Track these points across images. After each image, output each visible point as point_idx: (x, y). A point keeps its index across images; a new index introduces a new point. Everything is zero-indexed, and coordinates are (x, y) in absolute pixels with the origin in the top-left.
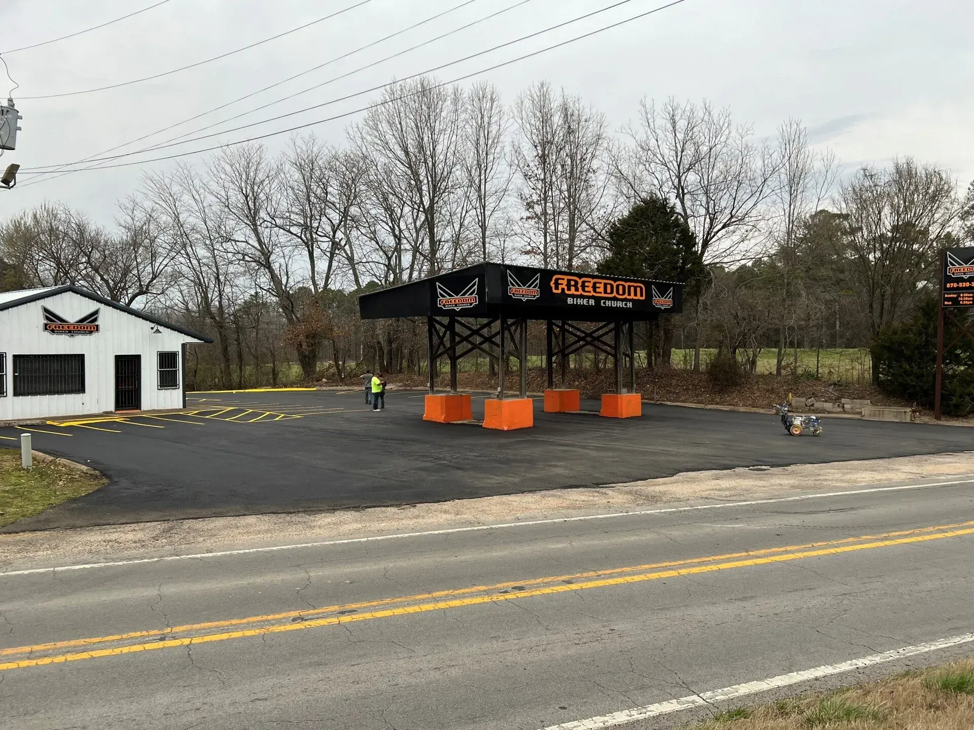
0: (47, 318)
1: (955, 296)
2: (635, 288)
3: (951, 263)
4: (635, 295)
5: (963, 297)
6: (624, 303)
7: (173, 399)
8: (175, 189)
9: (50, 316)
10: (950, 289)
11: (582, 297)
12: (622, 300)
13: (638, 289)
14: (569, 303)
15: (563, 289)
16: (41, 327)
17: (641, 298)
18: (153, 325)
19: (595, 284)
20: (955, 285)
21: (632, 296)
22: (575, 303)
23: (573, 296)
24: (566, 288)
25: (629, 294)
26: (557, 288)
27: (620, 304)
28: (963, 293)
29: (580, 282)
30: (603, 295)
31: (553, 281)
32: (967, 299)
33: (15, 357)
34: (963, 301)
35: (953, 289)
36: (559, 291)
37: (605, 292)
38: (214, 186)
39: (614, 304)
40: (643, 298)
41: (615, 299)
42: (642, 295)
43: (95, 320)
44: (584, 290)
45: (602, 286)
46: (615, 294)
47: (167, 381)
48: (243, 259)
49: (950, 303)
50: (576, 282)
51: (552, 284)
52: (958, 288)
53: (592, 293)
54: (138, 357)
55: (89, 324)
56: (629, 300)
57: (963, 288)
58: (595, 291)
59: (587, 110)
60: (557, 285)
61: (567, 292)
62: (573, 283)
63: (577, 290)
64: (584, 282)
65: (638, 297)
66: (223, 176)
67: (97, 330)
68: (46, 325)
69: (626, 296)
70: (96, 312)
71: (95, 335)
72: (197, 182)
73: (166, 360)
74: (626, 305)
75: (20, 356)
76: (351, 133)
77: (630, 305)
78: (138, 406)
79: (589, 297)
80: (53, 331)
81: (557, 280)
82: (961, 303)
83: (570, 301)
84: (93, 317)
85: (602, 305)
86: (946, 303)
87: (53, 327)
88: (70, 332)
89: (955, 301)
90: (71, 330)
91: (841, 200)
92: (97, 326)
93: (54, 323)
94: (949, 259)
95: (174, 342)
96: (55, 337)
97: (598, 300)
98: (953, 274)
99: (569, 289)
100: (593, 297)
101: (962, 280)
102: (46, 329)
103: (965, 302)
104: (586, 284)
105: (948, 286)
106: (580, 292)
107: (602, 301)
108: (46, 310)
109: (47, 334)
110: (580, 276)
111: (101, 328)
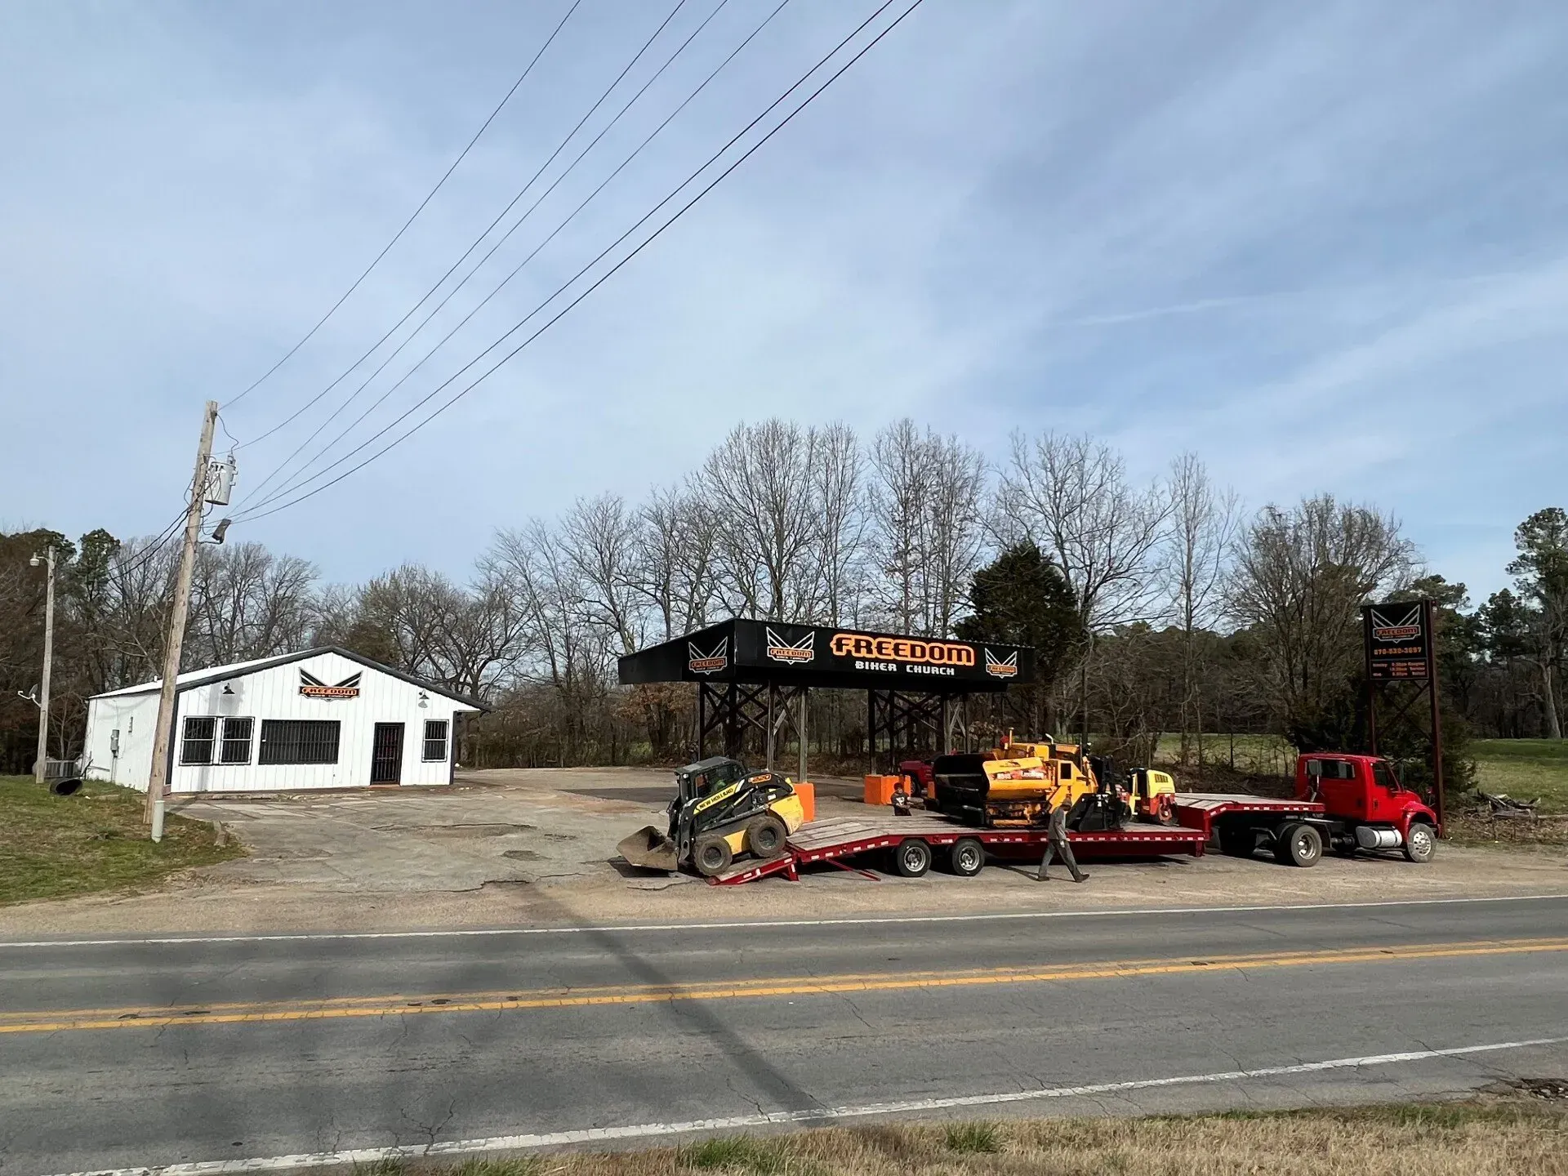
0: (303, 681)
1: (1386, 665)
2: (959, 652)
3: (1377, 623)
4: (960, 659)
5: (1395, 667)
6: (941, 669)
7: (439, 773)
8: (527, 545)
9: (307, 677)
10: (1379, 656)
11: (876, 660)
12: (939, 666)
13: (964, 653)
14: (857, 667)
15: (849, 652)
16: (297, 690)
17: (968, 664)
18: (421, 690)
19: (897, 645)
20: (1384, 652)
21: (954, 661)
22: (867, 668)
23: (863, 659)
24: (853, 649)
25: (950, 658)
26: (839, 649)
27: (935, 670)
28: (1395, 662)
29: (874, 643)
30: (910, 659)
31: (834, 641)
32: (1401, 669)
33: (264, 722)
34: (1396, 672)
35: (1382, 656)
36: (844, 653)
37: (913, 654)
38: (567, 542)
39: (927, 670)
40: (972, 664)
41: (928, 664)
42: (969, 660)
43: (357, 683)
44: (880, 652)
45: (908, 648)
46: (927, 658)
47: (433, 752)
48: (588, 621)
49: (1380, 675)
50: (869, 644)
51: (833, 645)
52: (1388, 656)
53: (893, 656)
54: (402, 725)
55: (349, 688)
56: (950, 666)
57: (1394, 656)
58: (897, 653)
59: (963, 449)
60: (839, 647)
61: (855, 654)
62: (863, 644)
63: (870, 651)
64: (880, 644)
65: (964, 662)
66: (577, 531)
67: (357, 694)
68: (301, 688)
69: (945, 660)
70: (359, 675)
71: (355, 699)
72: (550, 539)
73: (434, 729)
74: (944, 671)
75: (270, 721)
76: (690, 479)
77: (952, 672)
78: (398, 782)
79: (888, 662)
80: (308, 695)
81: (839, 641)
82: (1394, 674)
83: (859, 665)
84: (354, 680)
85: (908, 670)
86: (1375, 675)
87: (308, 690)
88: (327, 696)
89: (1386, 672)
90: (329, 694)
91: (1242, 545)
92: (358, 690)
93: (311, 686)
94: (1374, 618)
95: (444, 708)
96: (311, 700)
97: (901, 665)
98: (1381, 637)
99: (858, 651)
100: (894, 661)
101: (1390, 645)
102: (301, 692)
103: (1398, 674)
104: (884, 645)
105: (1376, 652)
106: (875, 654)
107: (908, 667)
108: (303, 672)
109: (303, 698)
110: (874, 635)
111: (361, 692)
